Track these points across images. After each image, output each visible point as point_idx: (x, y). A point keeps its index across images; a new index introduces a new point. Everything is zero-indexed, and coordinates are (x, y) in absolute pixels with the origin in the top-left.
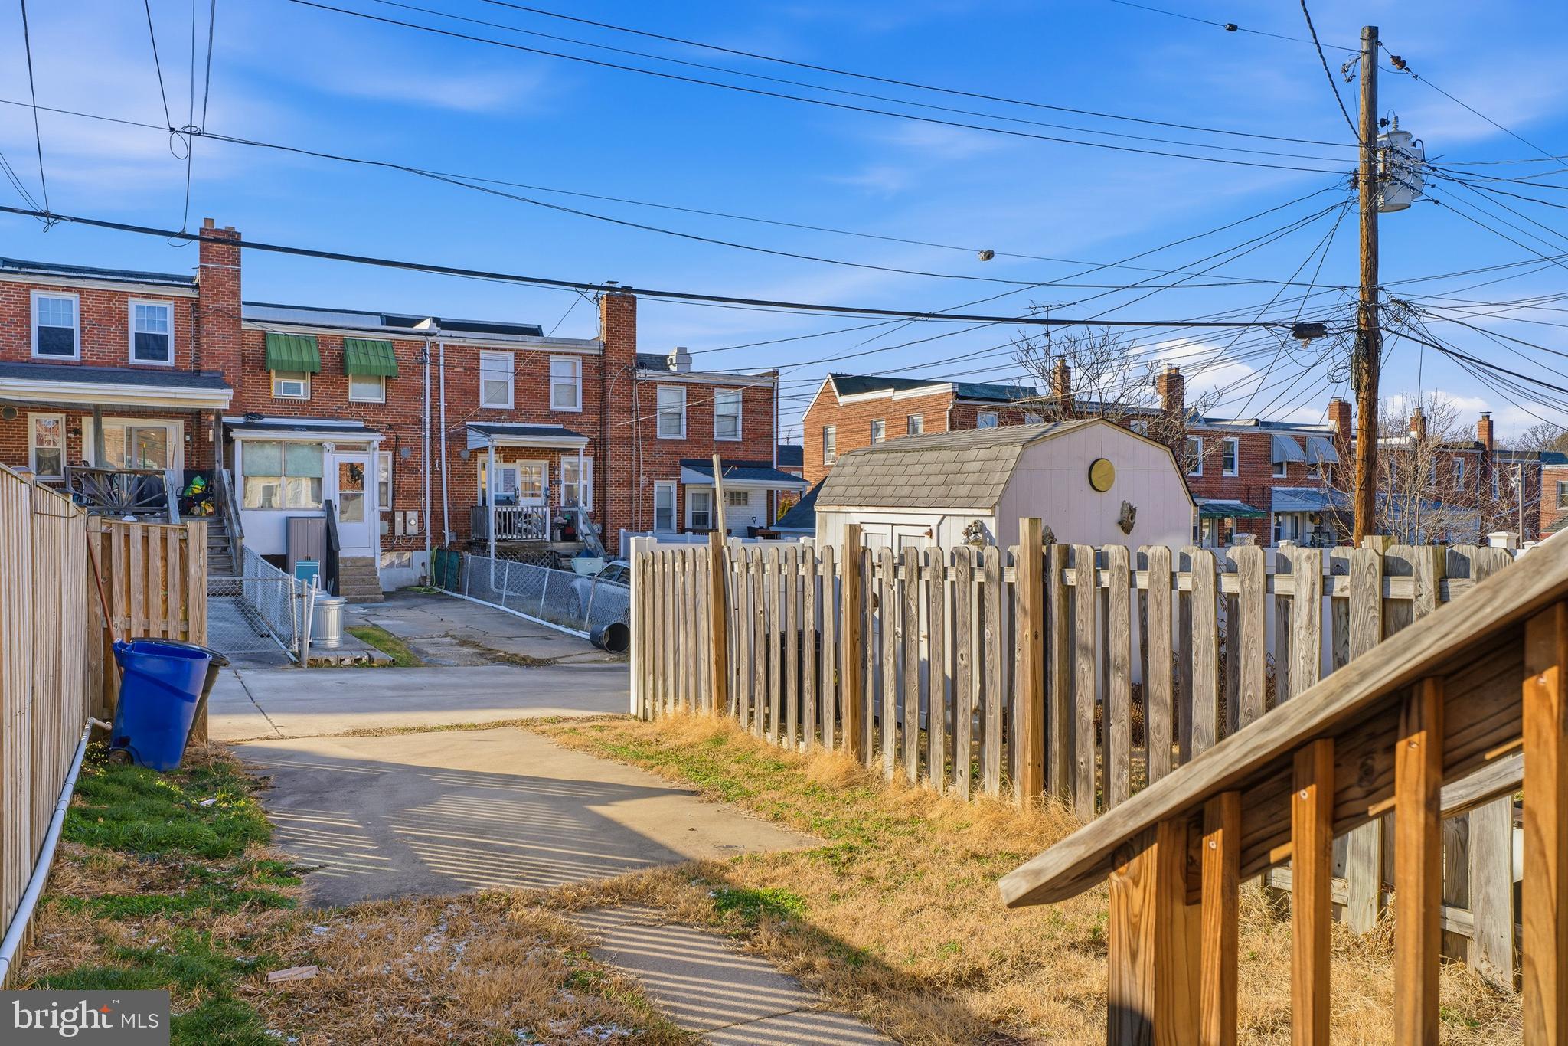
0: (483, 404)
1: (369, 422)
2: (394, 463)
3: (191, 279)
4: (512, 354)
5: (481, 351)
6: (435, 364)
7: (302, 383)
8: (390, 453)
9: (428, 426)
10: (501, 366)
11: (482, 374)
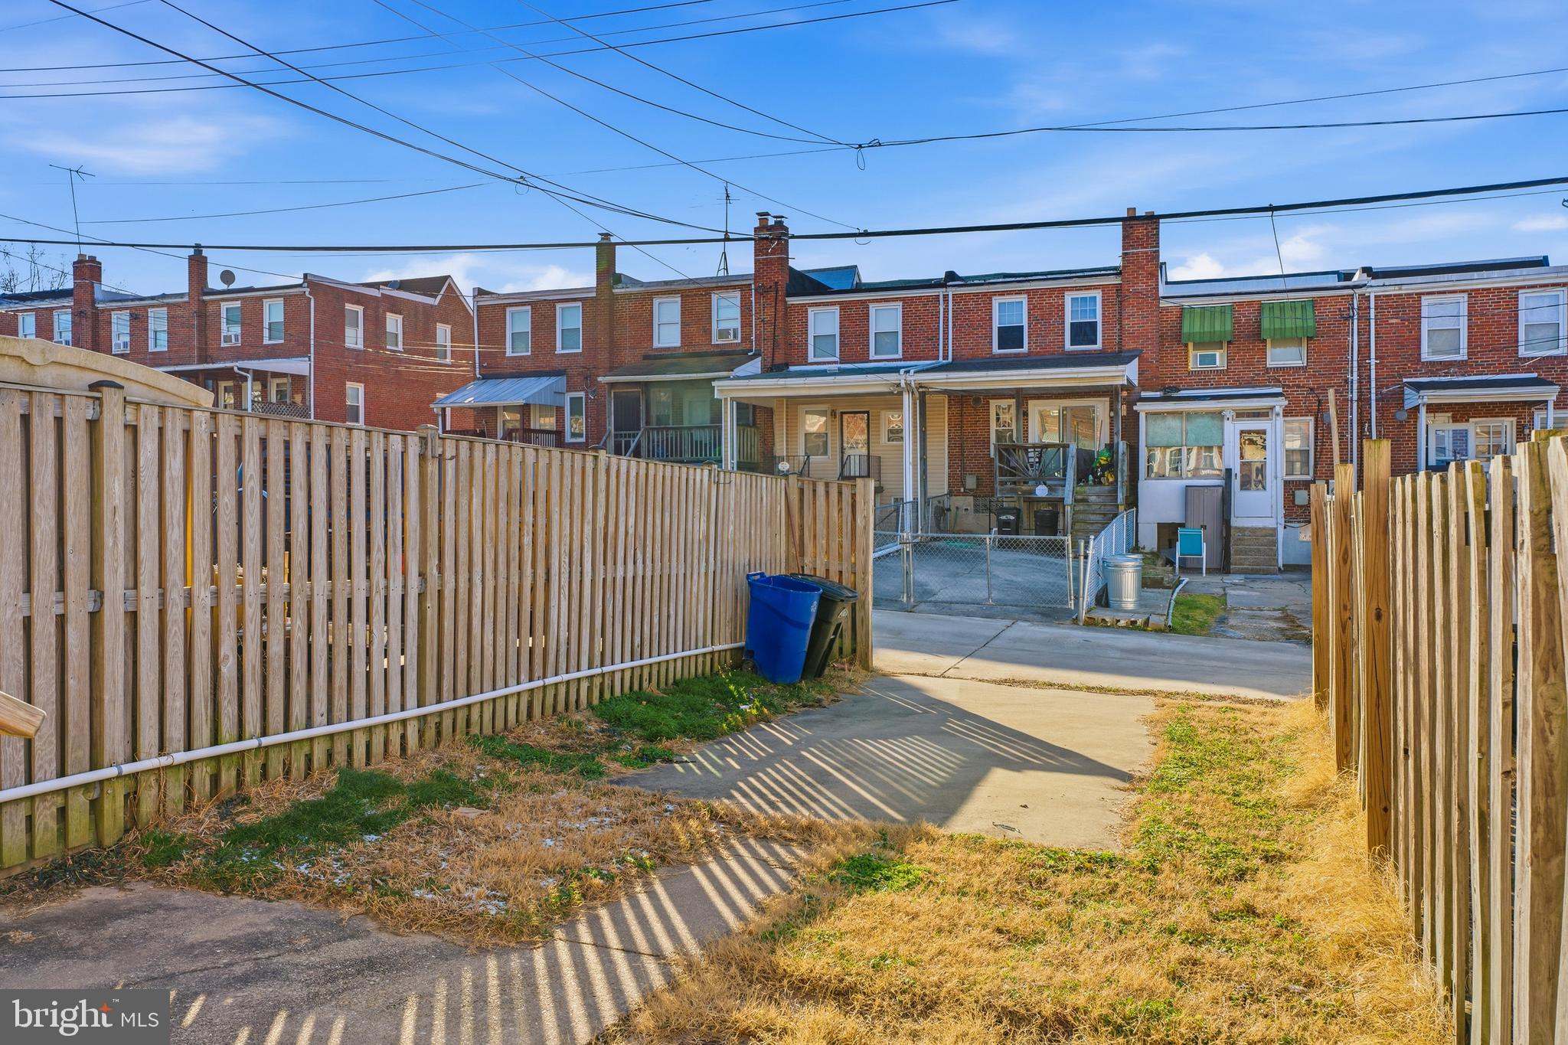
0: (1426, 356)
1: (1289, 386)
2: (1316, 429)
3: (1115, 268)
4: (1466, 295)
5: (1423, 297)
6: (1364, 318)
7: (1218, 354)
8: (1312, 418)
9: (1355, 386)
10: (1450, 310)
11: (1424, 322)
